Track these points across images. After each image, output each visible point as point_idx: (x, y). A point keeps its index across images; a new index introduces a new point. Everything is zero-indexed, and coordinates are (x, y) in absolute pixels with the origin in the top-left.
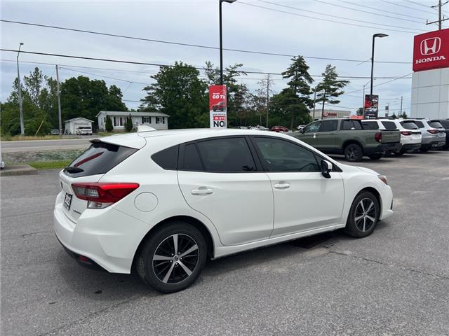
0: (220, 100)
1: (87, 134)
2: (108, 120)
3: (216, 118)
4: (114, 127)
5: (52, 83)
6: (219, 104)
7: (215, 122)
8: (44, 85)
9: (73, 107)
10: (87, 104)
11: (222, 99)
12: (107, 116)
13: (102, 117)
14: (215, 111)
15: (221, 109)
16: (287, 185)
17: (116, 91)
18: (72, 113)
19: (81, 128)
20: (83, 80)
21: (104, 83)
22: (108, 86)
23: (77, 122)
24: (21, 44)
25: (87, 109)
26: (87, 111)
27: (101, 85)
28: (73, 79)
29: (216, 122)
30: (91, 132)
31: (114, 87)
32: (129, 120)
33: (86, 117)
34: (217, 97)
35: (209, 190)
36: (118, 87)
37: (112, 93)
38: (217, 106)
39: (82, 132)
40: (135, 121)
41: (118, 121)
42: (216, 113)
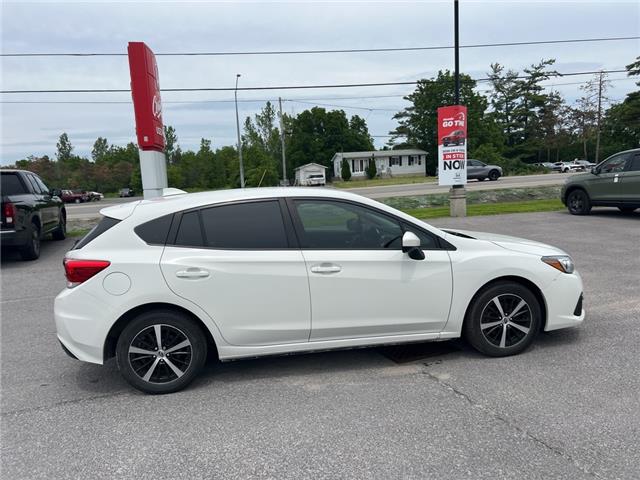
0: (454, 128)
1: (318, 185)
2: (345, 164)
3: (448, 157)
4: (353, 174)
5: (285, 119)
6: (452, 134)
8: (277, 123)
9: (306, 151)
10: (322, 145)
12: (344, 159)
13: (338, 159)
14: (446, 146)
15: (457, 141)
16: (334, 268)
17: (359, 123)
18: (305, 157)
19: (312, 177)
20: (318, 113)
21: (343, 114)
22: (349, 117)
23: (308, 169)
24: (239, 76)
25: (322, 150)
26: (323, 154)
27: (339, 116)
28: (306, 112)
29: (448, 162)
30: (324, 182)
31: (356, 118)
32: (372, 162)
33: (319, 162)
34: (450, 124)
35: (203, 273)
36: (361, 117)
37: (353, 127)
38: (449, 138)
39: (313, 183)
40: (379, 164)
41: (358, 165)
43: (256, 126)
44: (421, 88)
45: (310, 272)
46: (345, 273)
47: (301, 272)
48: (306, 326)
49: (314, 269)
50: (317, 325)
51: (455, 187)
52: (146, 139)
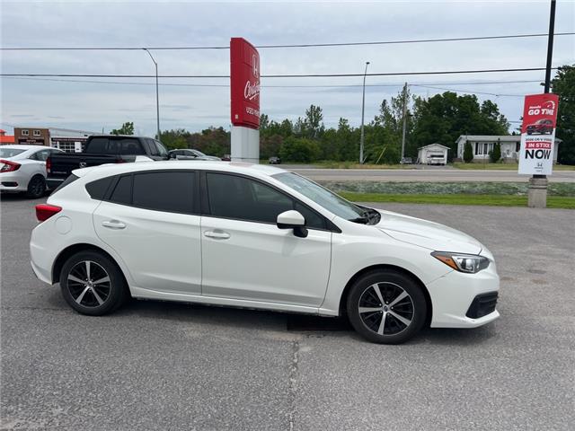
0: (540, 116)
1: (438, 164)
2: (468, 146)
3: (531, 145)
4: (475, 157)
5: (418, 102)
6: (538, 123)
7: (527, 152)
9: (433, 132)
10: (450, 127)
11: (545, 116)
12: (467, 141)
13: (462, 141)
14: (529, 134)
15: (542, 130)
16: (225, 235)
17: (491, 107)
18: (431, 138)
19: (433, 156)
20: (450, 96)
21: (475, 98)
22: (480, 102)
23: (430, 149)
24: (368, 63)
25: (449, 133)
26: (449, 135)
27: (470, 101)
28: (438, 97)
29: (530, 151)
30: (445, 162)
31: (488, 103)
32: (497, 146)
33: (444, 143)
34: (537, 112)
36: (493, 102)
37: (485, 111)
38: (534, 127)
39: (433, 162)
40: (504, 149)
41: (481, 148)
42: (530, 137)
43: (391, 108)
44: (561, 75)
45: (203, 235)
46: (233, 240)
47: (196, 234)
48: (197, 281)
49: (207, 233)
50: (206, 283)
51: (535, 176)
52: (237, 117)
